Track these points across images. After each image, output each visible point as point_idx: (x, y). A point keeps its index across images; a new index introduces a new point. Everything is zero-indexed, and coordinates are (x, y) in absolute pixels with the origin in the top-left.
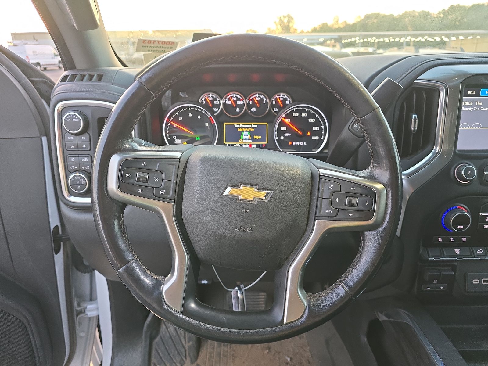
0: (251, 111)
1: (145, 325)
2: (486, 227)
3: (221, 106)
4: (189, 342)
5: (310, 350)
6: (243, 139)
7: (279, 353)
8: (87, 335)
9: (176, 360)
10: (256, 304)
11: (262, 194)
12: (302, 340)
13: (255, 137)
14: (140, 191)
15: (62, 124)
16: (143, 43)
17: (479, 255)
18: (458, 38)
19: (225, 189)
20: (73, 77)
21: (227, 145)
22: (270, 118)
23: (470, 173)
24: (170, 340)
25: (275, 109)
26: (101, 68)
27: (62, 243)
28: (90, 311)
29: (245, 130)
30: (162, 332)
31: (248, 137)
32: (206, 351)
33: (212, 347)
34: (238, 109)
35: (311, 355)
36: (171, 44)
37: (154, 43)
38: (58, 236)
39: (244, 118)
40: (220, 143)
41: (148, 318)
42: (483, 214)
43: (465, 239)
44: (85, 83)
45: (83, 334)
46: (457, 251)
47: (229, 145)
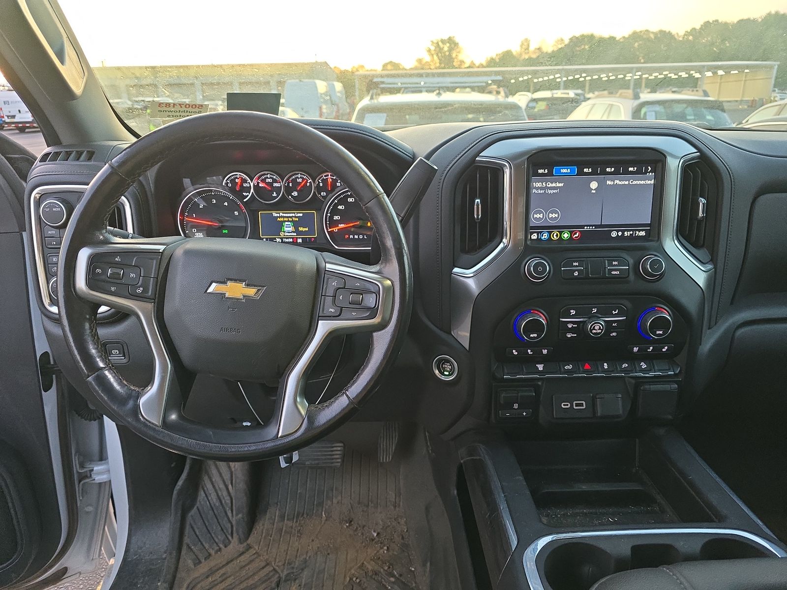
0: (292, 196)
1: (175, 492)
2: (569, 336)
3: (252, 190)
4: (237, 515)
5: (406, 522)
6: (284, 232)
7: (364, 526)
8: (97, 509)
9: (218, 539)
10: (328, 459)
11: (251, 292)
12: (397, 509)
13: (301, 229)
14: (113, 289)
15: (40, 216)
16: (159, 106)
17: (568, 371)
18: (715, 73)
19: (210, 286)
20: (57, 154)
21: (264, 240)
22: (316, 204)
23: (540, 269)
24: (211, 512)
25: (322, 193)
26: (94, 143)
27: (54, 376)
28: (99, 473)
29: (285, 219)
30: (200, 502)
31: (291, 229)
32: (262, 528)
33: (271, 521)
34: (275, 193)
35: (407, 528)
36: (198, 108)
37: (174, 107)
38: (49, 366)
39: (283, 205)
40: (255, 236)
41: (179, 481)
42: (563, 320)
43: (546, 351)
44: (70, 162)
45: (90, 509)
46: (540, 367)
47: (267, 239)
